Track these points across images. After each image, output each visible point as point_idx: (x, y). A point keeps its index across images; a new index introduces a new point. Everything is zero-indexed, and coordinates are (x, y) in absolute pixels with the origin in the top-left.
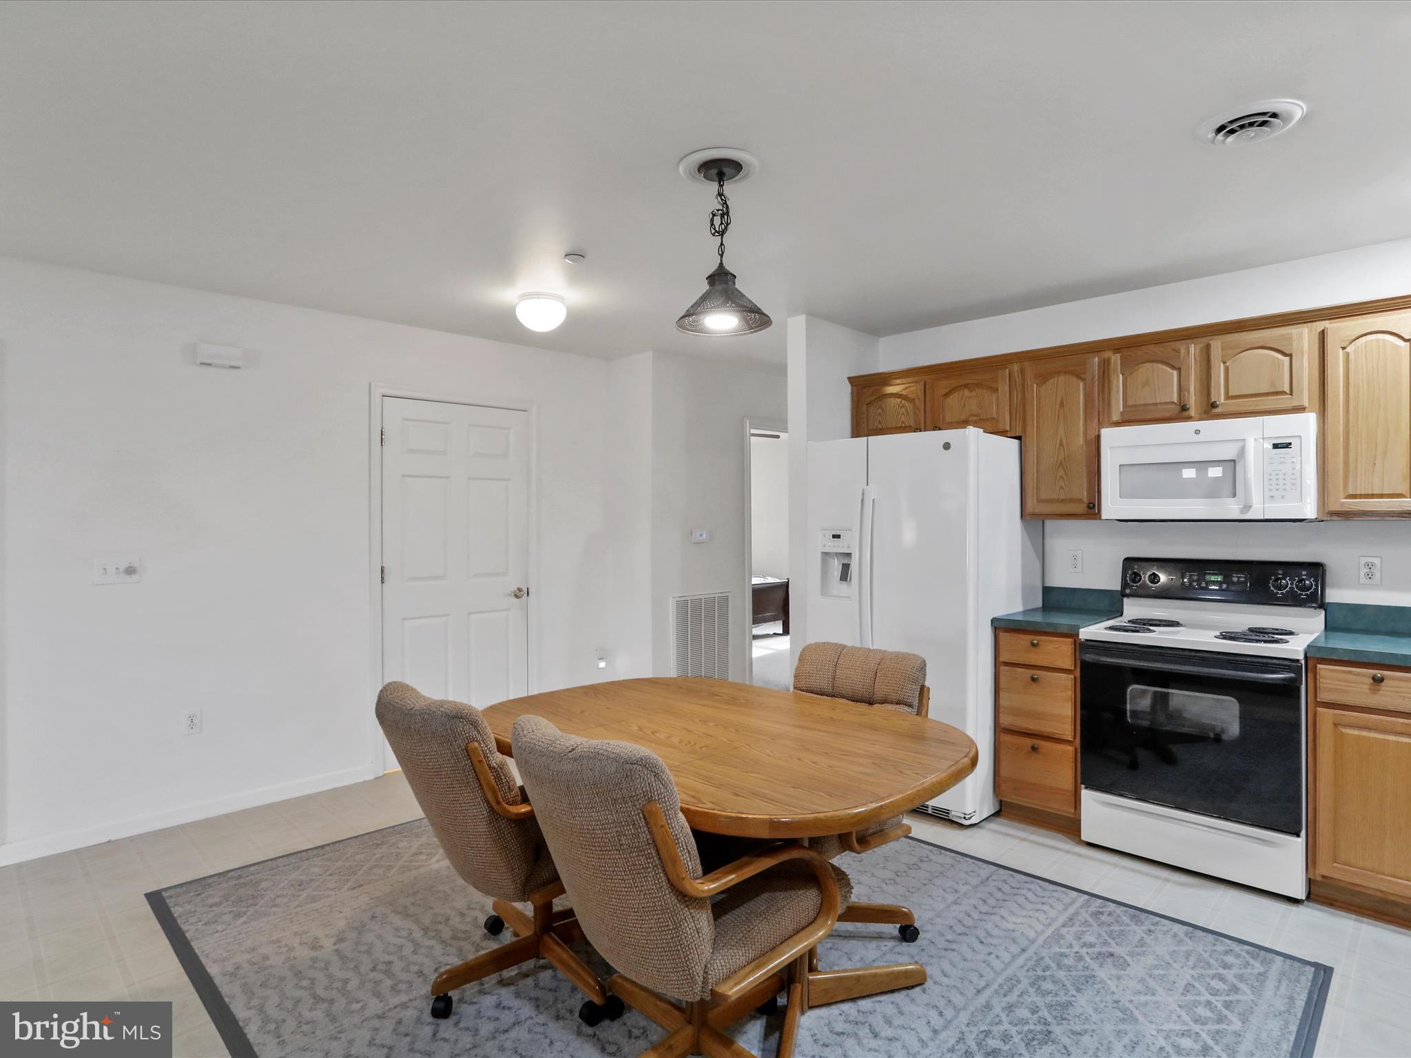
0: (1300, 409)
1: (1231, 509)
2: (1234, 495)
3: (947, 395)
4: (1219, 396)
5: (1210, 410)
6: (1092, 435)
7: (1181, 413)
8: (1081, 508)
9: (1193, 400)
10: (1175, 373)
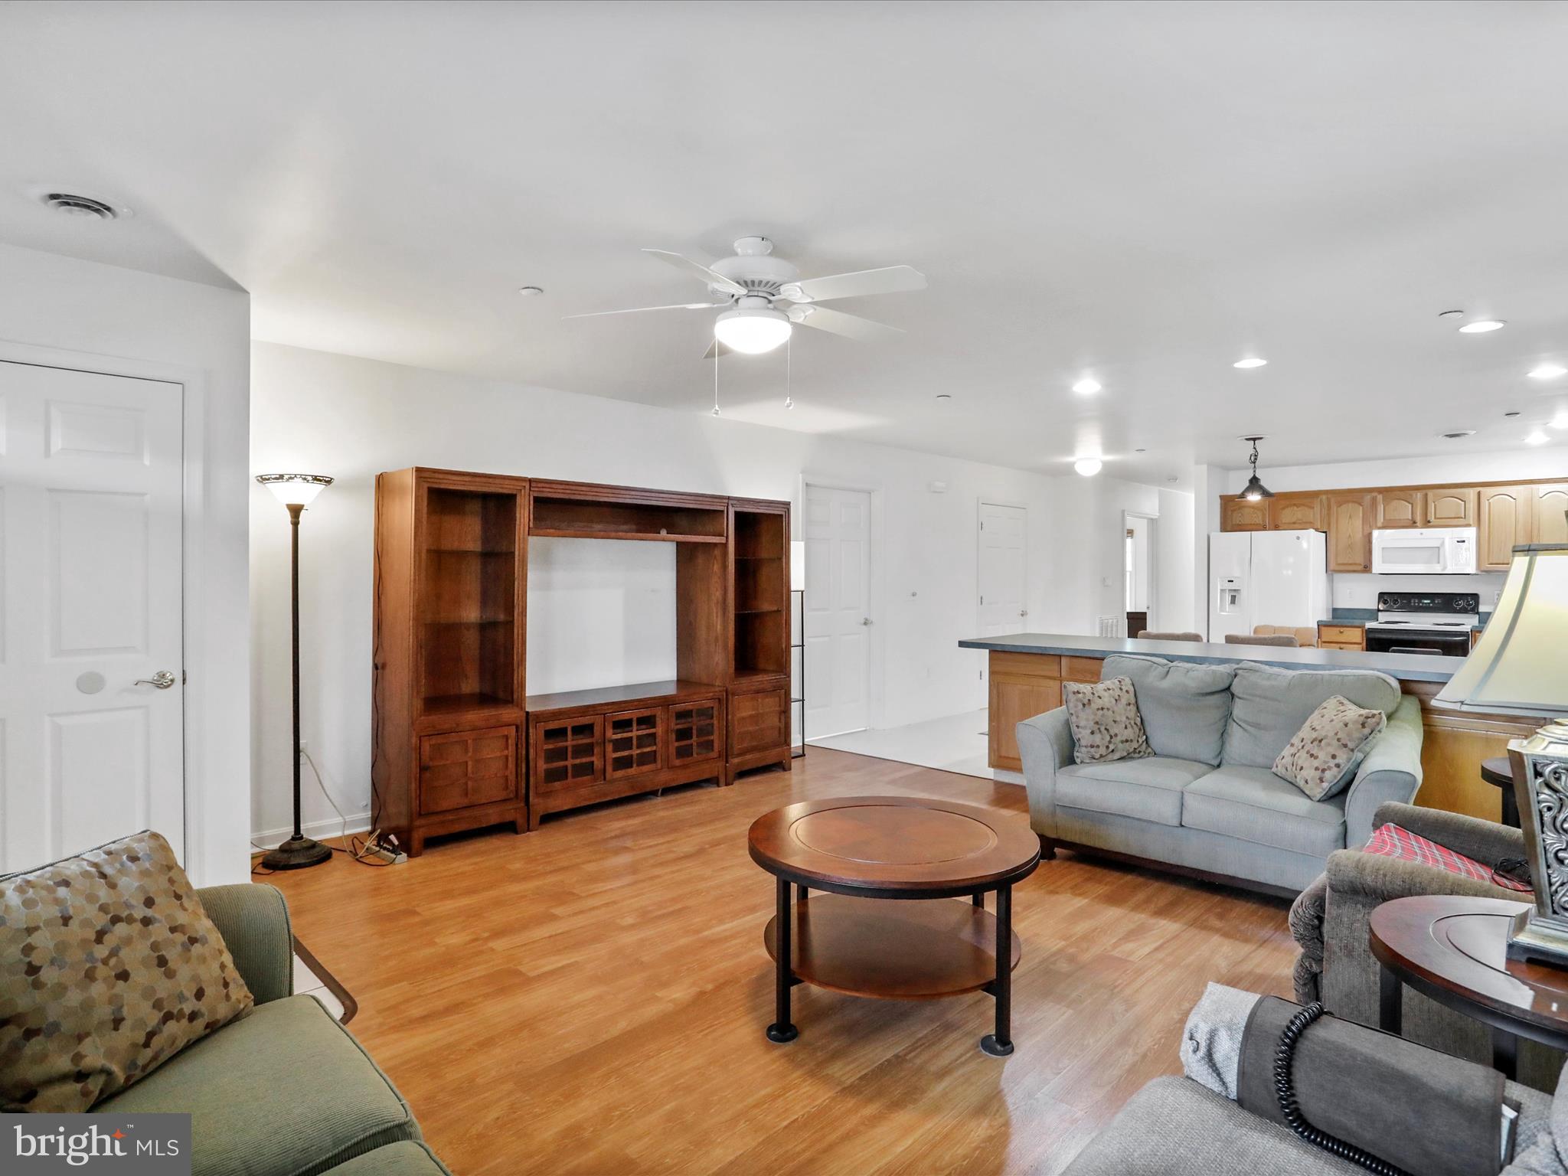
0: (1468, 525)
1: (1438, 569)
2: (1439, 563)
3: (1283, 509)
4: (1431, 517)
5: (1427, 524)
6: (1366, 532)
7: (1413, 524)
8: (1361, 568)
9: (1419, 519)
10: (1410, 506)
